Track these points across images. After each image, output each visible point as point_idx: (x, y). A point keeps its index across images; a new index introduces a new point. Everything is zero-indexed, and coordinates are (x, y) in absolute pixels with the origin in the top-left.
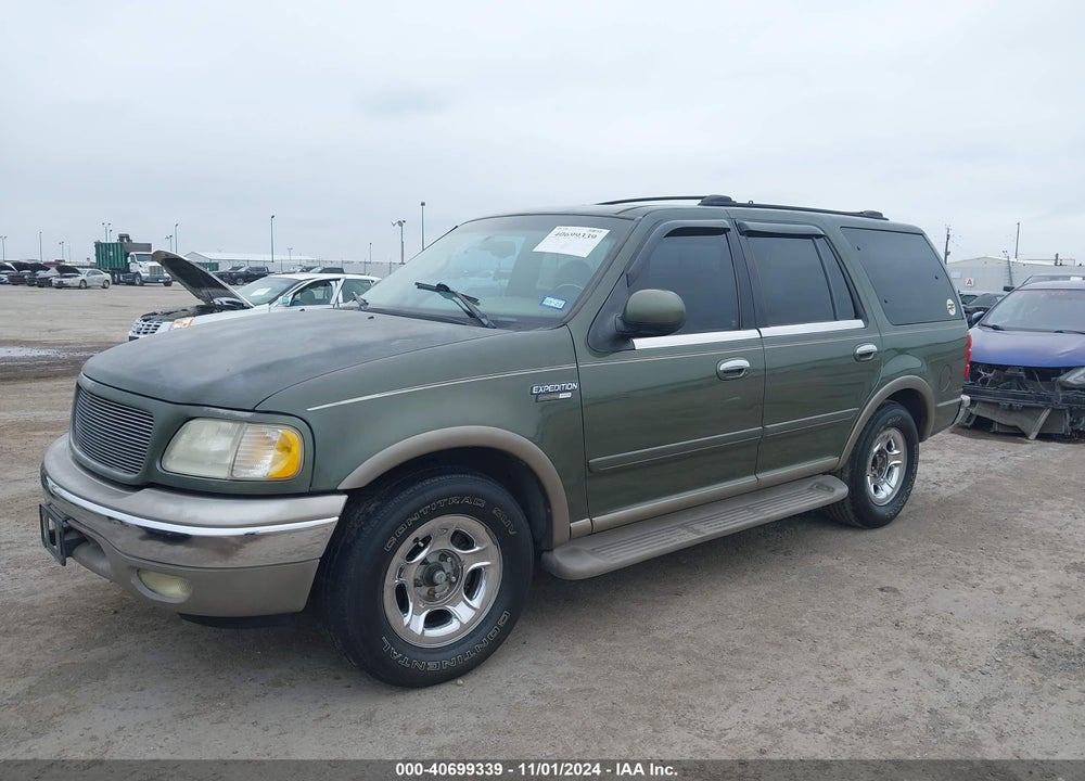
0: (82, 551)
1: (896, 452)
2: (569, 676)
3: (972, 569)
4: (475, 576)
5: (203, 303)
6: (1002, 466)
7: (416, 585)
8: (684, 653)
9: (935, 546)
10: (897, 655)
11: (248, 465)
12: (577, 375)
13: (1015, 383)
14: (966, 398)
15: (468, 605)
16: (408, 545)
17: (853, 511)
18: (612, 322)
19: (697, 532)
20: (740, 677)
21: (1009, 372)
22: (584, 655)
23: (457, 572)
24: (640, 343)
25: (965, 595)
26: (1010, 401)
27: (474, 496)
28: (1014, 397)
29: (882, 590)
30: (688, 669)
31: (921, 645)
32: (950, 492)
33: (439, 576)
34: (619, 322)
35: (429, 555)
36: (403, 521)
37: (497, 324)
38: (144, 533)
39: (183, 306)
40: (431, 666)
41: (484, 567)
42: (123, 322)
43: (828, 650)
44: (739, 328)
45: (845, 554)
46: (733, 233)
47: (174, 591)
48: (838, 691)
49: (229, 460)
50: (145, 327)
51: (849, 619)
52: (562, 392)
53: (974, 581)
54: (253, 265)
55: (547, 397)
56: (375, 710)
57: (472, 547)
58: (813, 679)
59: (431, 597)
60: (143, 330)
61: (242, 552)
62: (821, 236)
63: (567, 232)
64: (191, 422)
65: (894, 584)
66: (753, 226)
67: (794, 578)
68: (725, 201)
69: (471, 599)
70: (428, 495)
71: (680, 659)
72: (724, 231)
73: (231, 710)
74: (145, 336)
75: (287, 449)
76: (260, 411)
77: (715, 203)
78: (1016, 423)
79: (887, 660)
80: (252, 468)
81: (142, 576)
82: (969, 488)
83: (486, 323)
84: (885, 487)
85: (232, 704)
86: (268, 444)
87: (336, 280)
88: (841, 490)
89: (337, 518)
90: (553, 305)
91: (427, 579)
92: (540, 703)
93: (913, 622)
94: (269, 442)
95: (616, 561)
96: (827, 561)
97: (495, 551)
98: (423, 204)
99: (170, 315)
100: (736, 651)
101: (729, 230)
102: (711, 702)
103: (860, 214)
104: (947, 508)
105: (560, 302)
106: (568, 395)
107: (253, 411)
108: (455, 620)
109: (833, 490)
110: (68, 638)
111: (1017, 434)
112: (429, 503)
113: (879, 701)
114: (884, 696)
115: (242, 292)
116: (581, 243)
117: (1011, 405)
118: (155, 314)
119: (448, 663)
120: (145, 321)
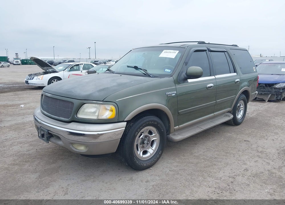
0: (52, 139)
1: (242, 106)
2: (177, 166)
3: (265, 135)
4: (153, 142)
5: (45, 71)
6: (262, 109)
7: (140, 144)
8: (204, 159)
9: (253, 130)
10: (255, 157)
11: (101, 115)
12: (176, 89)
13: (262, 87)
14: (257, 92)
15: (152, 149)
16: (139, 134)
17: (233, 121)
18: (183, 75)
19: (202, 128)
20: (219, 164)
21: (261, 85)
22: (179, 160)
23: (149, 141)
24: (190, 81)
25: (265, 141)
26: (261, 92)
27: (154, 121)
28: (262, 91)
29: (245, 141)
30: (206, 163)
31: (260, 154)
32: (252, 116)
33: (146, 142)
34: (185, 75)
35: (143, 137)
36: (139, 128)
37: (155, 76)
38: (69, 133)
39: (39, 72)
40: (145, 165)
41: (155, 139)
42: (18, 76)
43: (238, 157)
44: (210, 76)
45: (232, 132)
46: (207, 51)
47: (82, 149)
48: (245, 167)
49: (97, 114)
50: (30, 78)
51: (240, 149)
52: (173, 94)
53: (266, 138)
54: (49, 60)
55: (170, 95)
56: (132, 177)
57: (152, 134)
58: (237, 164)
59: (143, 147)
60: (29, 79)
61: (99, 138)
62: (226, 52)
63: (167, 51)
64: (85, 105)
65: (247, 139)
66: (212, 49)
67: (222, 139)
68: (203, 43)
69: (152, 147)
70: (145, 121)
71: (203, 160)
72: (205, 50)
73: (95, 179)
74: (30, 80)
75: (112, 111)
76: (105, 101)
77: (202, 43)
78: (262, 98)
79: (253, 158)
80: (102, 116)
81: (73, 145)
82: (256, 114)
83: (152, 76)
84: (239, 115)
85: (95, 177)
86: (106, 110)
87: (81, 64)
88: (232, 116)
89: (125, 128)
90: (167, 71)
91: (142, 143)
92: (173, 173)
93: (255, 149)
94: (107, 109)
95: (185, 136)
96: (229, 134)
97: (158, 135)
98: (95, 43)
99: (36, 75)
100: (215, 158)
101: (207, 50)
102: (215, 171)
103: (233, 45)
104: (253, 120)
105: (169, 70)
106: (174, 95)
107: (103, 101)
108: (149, 153)
109: (230, 116)
110: (43, 162)
111: (262, 101)
112: (145, 123)
113: (255, 169)
114: (256, 167)
115: (56, 68)
116: (172, 54)
117: (261, 93)
118: (32, 74)
119: (148, 164)
120: (30, 76)
